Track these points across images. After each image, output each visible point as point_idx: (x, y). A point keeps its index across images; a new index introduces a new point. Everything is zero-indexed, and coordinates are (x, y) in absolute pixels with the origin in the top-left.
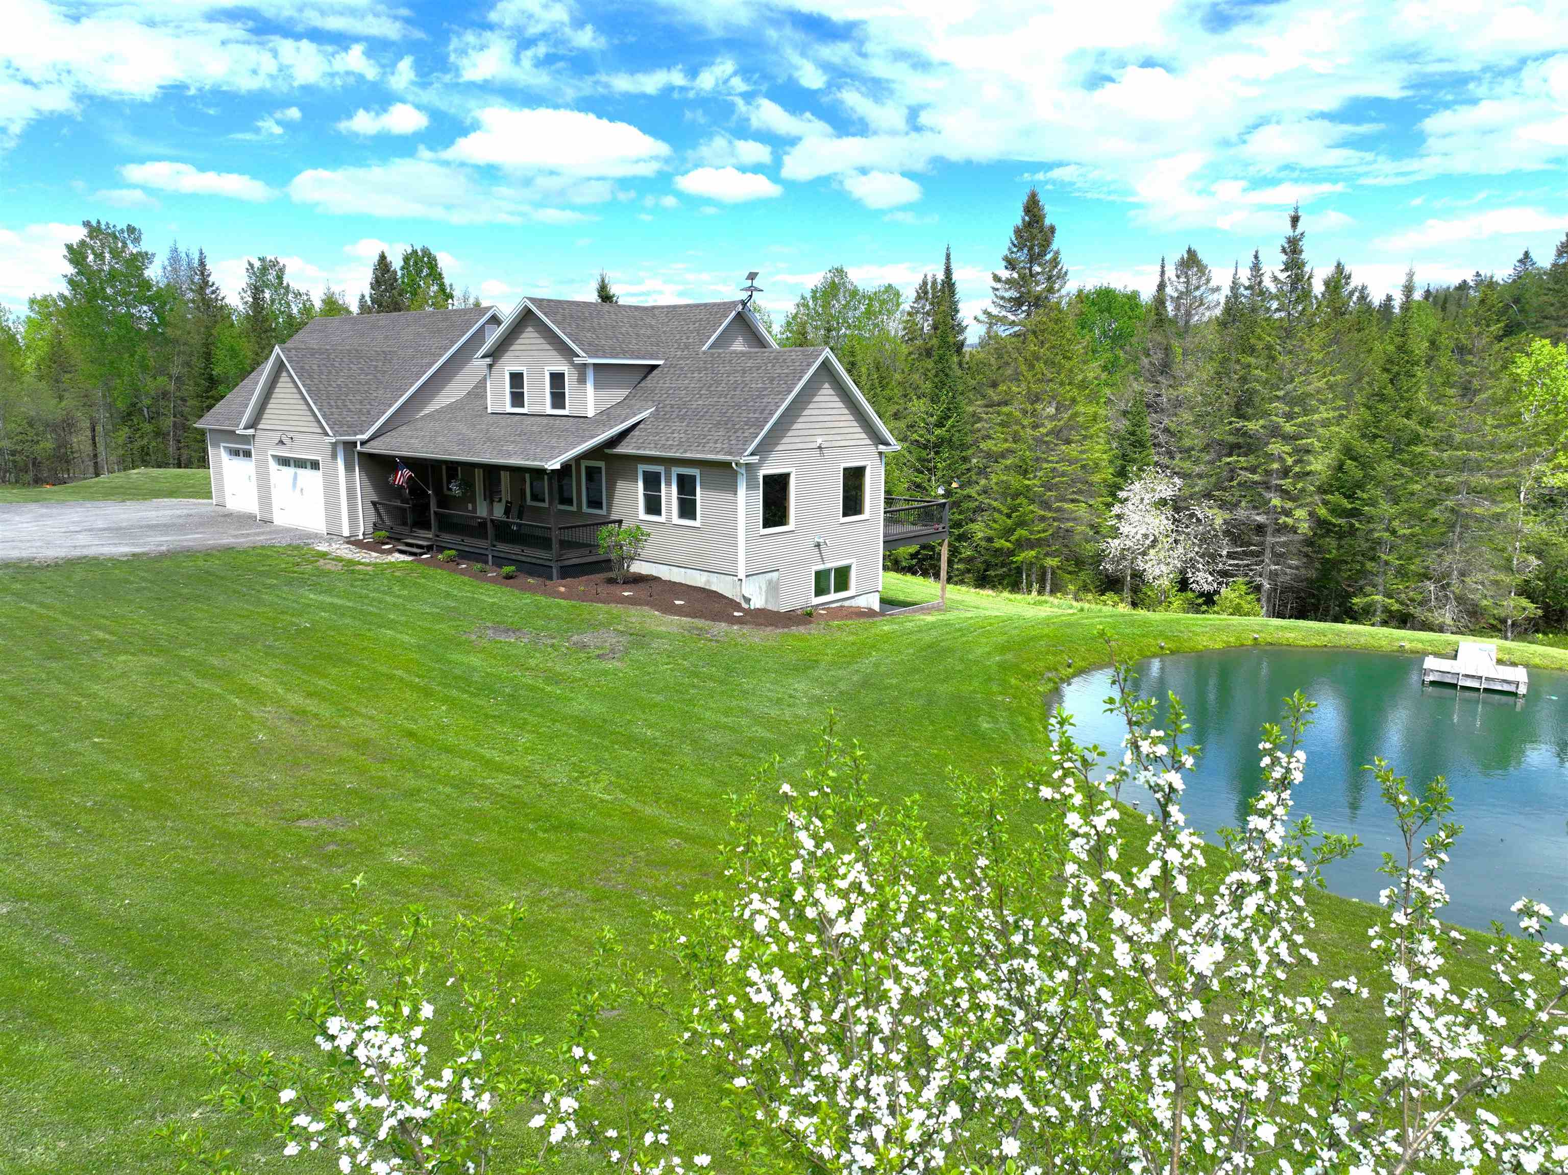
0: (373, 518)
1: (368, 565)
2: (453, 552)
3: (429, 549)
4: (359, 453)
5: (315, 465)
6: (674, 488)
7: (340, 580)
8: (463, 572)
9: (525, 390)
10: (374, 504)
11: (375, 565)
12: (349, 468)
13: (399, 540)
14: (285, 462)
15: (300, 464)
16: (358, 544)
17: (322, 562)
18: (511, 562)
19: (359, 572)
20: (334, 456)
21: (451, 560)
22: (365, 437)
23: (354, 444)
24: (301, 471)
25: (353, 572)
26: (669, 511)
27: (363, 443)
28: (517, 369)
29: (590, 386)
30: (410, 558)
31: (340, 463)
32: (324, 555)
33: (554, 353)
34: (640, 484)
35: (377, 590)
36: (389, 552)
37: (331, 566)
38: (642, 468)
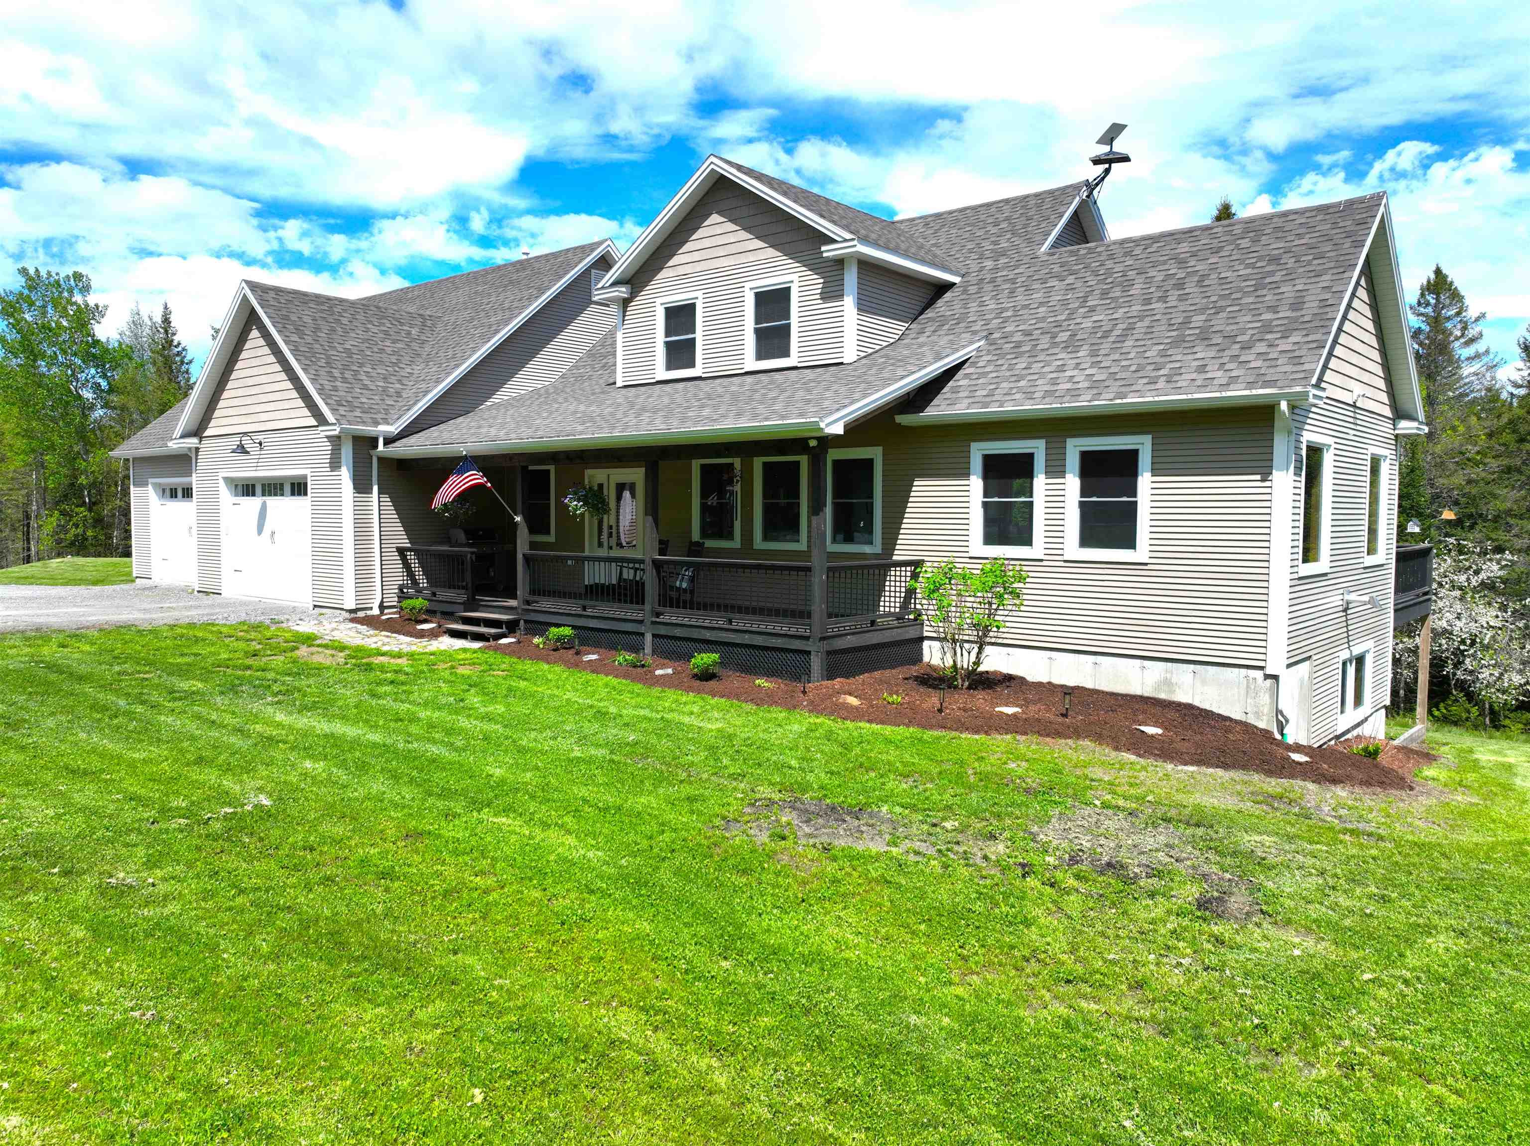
0: (398, 577)
1: (399, 656)
2: (567, 631)
3: (511, 627)
4: (381, 460)
5: (299, 488)
6: (1072, 483)
7: (345, 683)
8: (594, 668)
9: (699, 335)
10: (401, 551)
11: (411, 656)
12: (361, 486)
13: (449, 615)
14: (247, 489)
15: (273, 488)
16: (371, 622)
17: (303, 651)
18: (708, 645)
19: (383, 669)
20: (335, 464)
21: (562, 645)
22: (392, 429)
23: (373, 441)
24: (273, 502)
25: (369, 668)
26: (1056, 534)
27: (388, 441)
28: (679, 298)
29: (849, 303)
30: (477, 645)
31: (345, 475)
32: (309, 640)
33: (771, 252)
34: (976, 484)
35: (431, 704)
36: (433, 635)
37: (322, 658)
38: (978, 451)
